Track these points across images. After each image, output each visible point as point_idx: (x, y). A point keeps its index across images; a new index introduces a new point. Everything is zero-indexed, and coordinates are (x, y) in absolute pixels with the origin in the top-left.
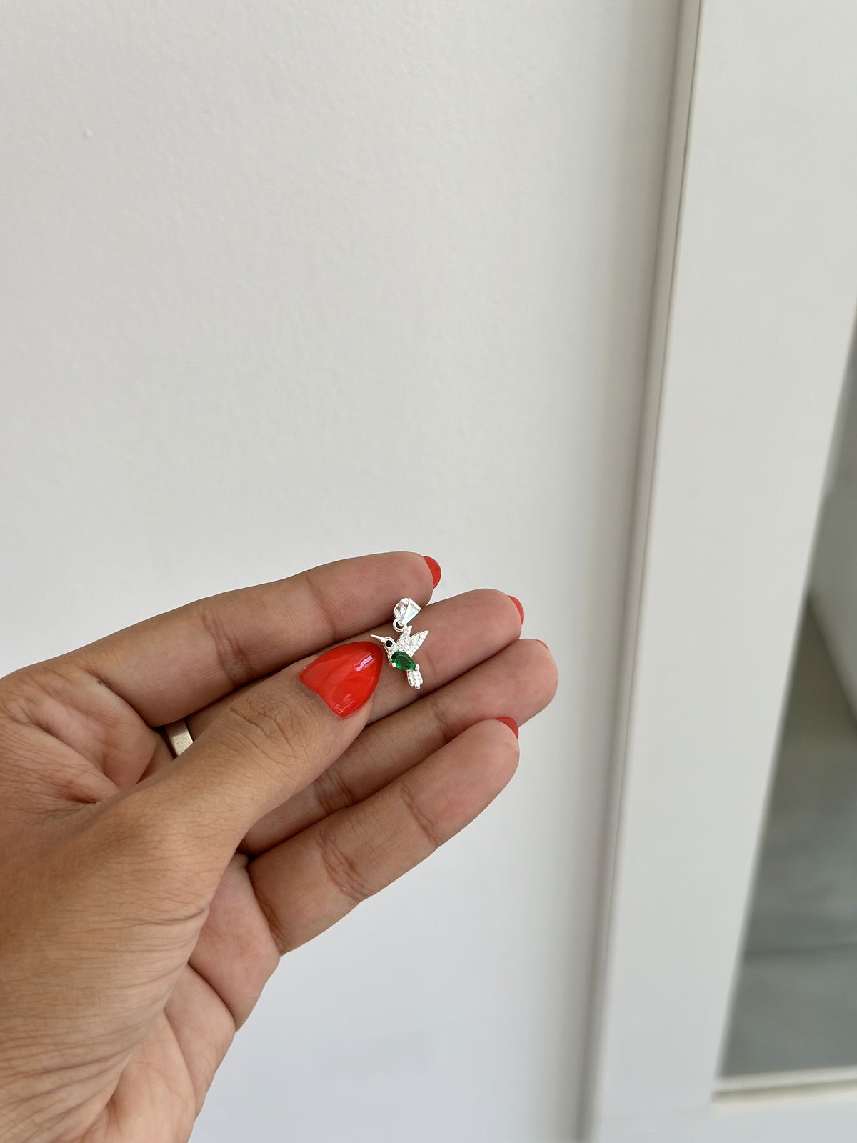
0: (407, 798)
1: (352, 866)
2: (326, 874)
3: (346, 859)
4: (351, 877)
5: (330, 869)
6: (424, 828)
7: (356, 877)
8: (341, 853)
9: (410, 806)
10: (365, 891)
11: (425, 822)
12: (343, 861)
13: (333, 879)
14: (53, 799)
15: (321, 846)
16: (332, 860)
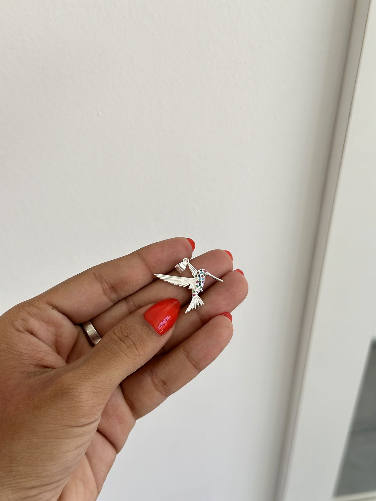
0: (186, 354)
1: (164, 383)
2: (154, 388)
3: (162, 380)
4: (164, 388)
5: (156, 385)
6: (194, 366)
7: (167, 388)
8: (160, 379)
9: (188, 357)
10: (170, 392)
11: (194, 363)
13: (157, 389)
14: (34, 367)
15: (150, 376)
16: (156, 382)
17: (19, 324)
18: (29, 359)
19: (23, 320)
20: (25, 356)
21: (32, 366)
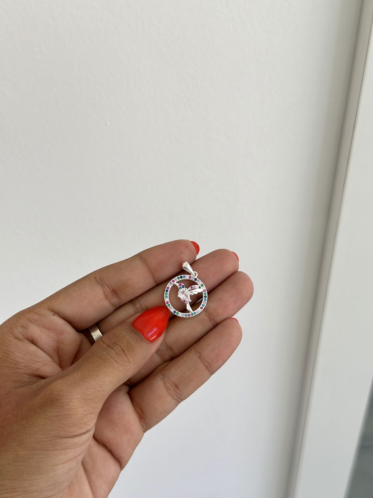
0: (198, 354)
1: (177, 386)
2: (165, 392)
3: (174, 384)
4: (176, 392)
5: (168, 389)
6: (207, 367)
7: (179, 392)
8: (172, 382)
9: (200, 358)
10: (182, 398)
11: (206, 364)
12: (172, 384)
13: (169, 393)
14: (29, 377)
15: (162, 380)
16: (168, 385)
17: (18, 331)
18: (25, 368)
19: (23, 327)
20: (20, 365)
21: (27, 376)
